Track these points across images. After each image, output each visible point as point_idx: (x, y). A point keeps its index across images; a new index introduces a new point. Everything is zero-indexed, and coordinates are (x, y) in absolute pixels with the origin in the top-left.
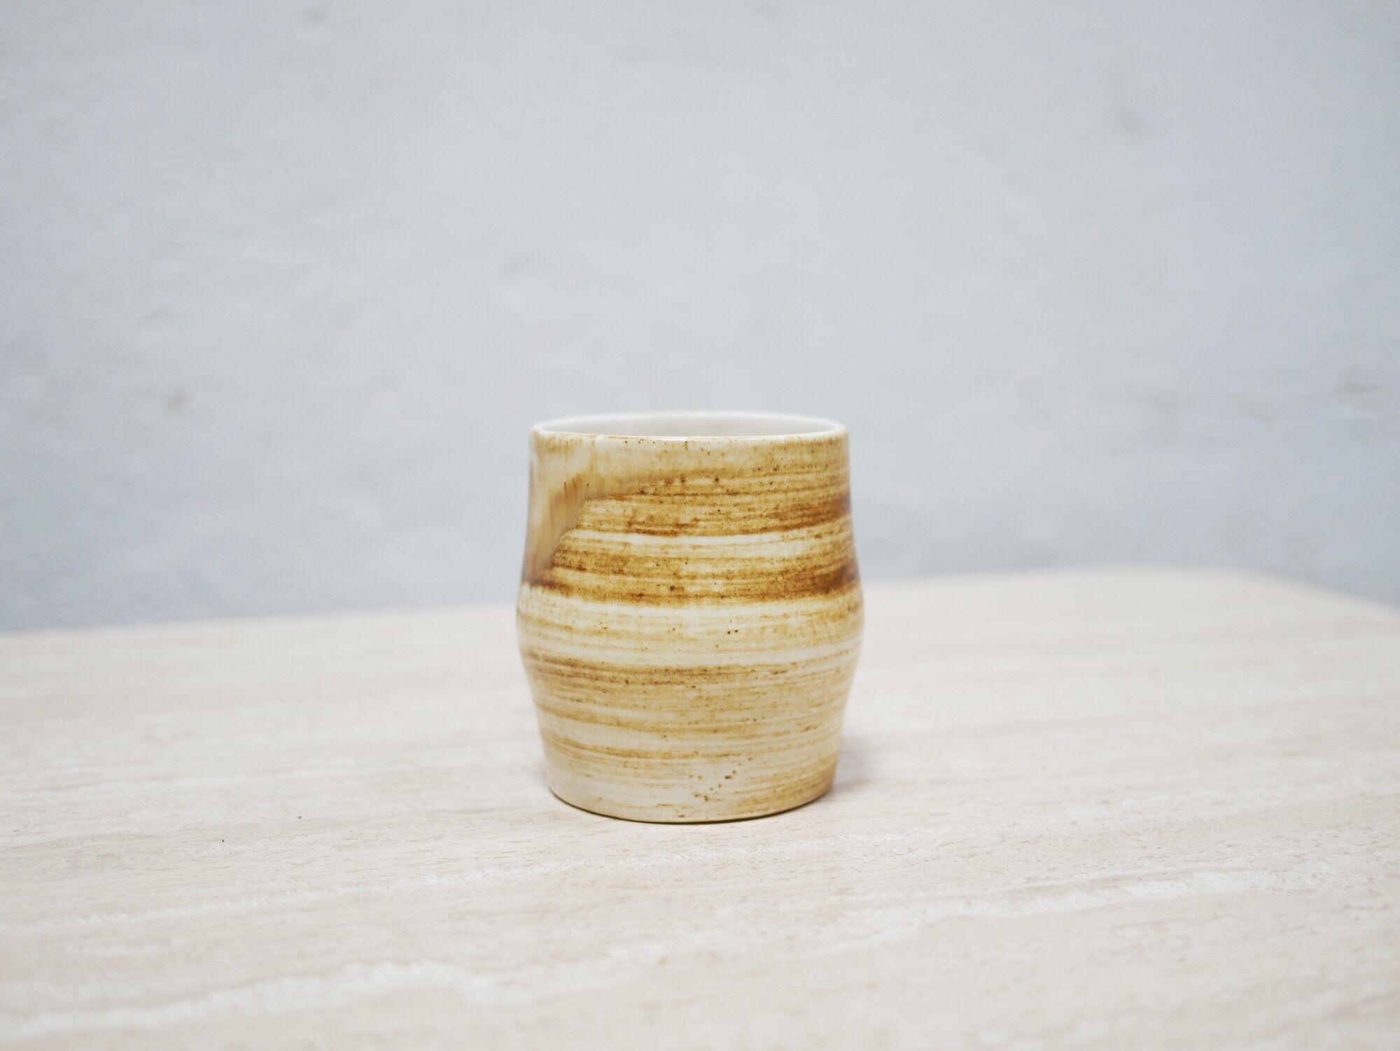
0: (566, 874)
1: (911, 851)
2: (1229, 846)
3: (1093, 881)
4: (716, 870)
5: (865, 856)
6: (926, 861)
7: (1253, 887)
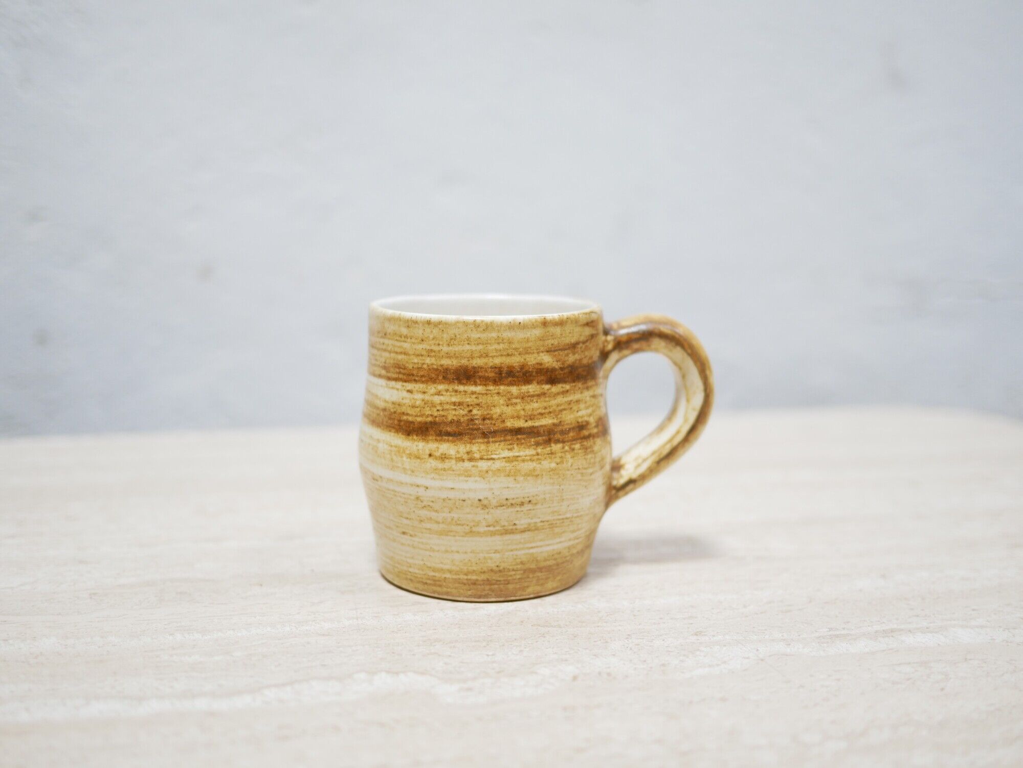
0: (502, 616)
1: (745, 607)
2: (974, 610)
3: (876, 632)
4: (608, 615)
5: (713, 609)
6: (757, 614)
7: (992, 640)
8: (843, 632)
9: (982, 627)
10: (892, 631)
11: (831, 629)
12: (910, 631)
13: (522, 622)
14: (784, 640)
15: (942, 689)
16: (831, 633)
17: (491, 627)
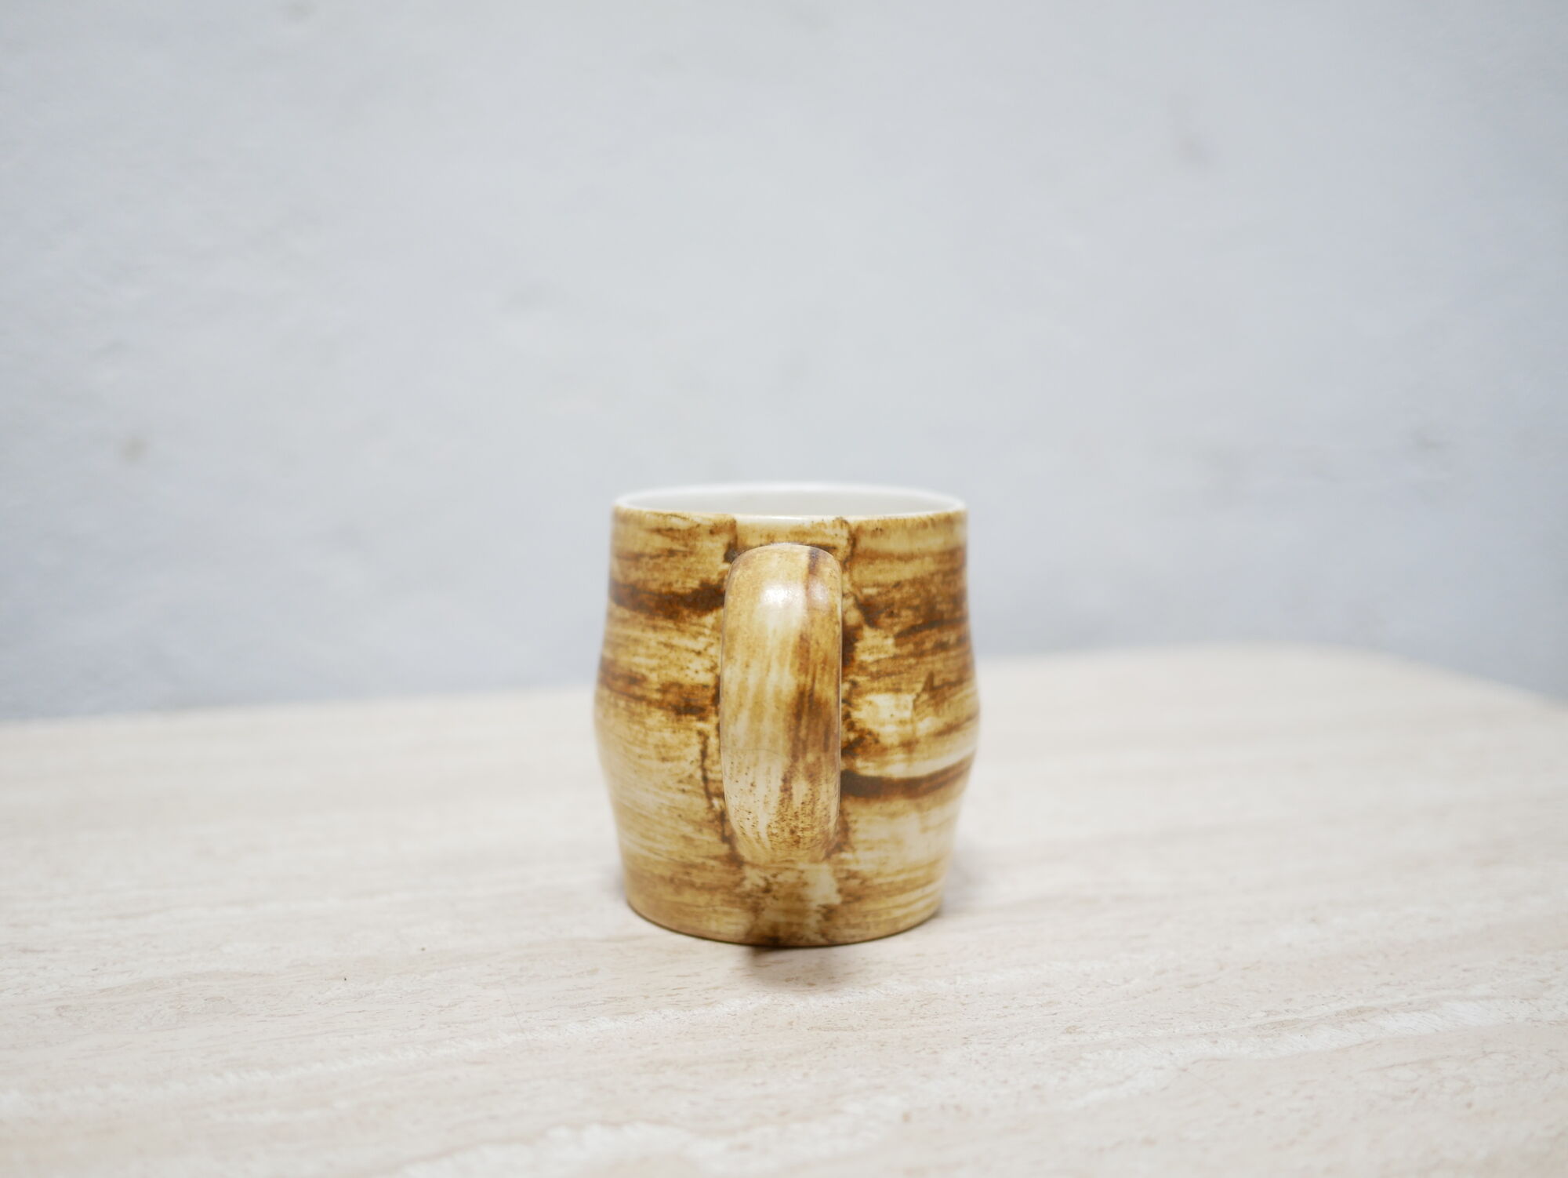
3: (1337, 1014)
7: (1509, 1018)
8: (1290, 1017)
9: (1488, 998)
10: (1361, 1011)
11: (1268, 1013)
12: (1385, 1010)
13: (791, 1023)
14: (1205, 1034)
15: (1469, 1105)
16: (1271, 1019)
17: (742, 1035)
